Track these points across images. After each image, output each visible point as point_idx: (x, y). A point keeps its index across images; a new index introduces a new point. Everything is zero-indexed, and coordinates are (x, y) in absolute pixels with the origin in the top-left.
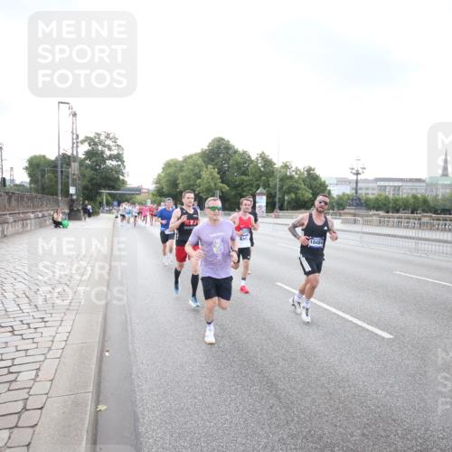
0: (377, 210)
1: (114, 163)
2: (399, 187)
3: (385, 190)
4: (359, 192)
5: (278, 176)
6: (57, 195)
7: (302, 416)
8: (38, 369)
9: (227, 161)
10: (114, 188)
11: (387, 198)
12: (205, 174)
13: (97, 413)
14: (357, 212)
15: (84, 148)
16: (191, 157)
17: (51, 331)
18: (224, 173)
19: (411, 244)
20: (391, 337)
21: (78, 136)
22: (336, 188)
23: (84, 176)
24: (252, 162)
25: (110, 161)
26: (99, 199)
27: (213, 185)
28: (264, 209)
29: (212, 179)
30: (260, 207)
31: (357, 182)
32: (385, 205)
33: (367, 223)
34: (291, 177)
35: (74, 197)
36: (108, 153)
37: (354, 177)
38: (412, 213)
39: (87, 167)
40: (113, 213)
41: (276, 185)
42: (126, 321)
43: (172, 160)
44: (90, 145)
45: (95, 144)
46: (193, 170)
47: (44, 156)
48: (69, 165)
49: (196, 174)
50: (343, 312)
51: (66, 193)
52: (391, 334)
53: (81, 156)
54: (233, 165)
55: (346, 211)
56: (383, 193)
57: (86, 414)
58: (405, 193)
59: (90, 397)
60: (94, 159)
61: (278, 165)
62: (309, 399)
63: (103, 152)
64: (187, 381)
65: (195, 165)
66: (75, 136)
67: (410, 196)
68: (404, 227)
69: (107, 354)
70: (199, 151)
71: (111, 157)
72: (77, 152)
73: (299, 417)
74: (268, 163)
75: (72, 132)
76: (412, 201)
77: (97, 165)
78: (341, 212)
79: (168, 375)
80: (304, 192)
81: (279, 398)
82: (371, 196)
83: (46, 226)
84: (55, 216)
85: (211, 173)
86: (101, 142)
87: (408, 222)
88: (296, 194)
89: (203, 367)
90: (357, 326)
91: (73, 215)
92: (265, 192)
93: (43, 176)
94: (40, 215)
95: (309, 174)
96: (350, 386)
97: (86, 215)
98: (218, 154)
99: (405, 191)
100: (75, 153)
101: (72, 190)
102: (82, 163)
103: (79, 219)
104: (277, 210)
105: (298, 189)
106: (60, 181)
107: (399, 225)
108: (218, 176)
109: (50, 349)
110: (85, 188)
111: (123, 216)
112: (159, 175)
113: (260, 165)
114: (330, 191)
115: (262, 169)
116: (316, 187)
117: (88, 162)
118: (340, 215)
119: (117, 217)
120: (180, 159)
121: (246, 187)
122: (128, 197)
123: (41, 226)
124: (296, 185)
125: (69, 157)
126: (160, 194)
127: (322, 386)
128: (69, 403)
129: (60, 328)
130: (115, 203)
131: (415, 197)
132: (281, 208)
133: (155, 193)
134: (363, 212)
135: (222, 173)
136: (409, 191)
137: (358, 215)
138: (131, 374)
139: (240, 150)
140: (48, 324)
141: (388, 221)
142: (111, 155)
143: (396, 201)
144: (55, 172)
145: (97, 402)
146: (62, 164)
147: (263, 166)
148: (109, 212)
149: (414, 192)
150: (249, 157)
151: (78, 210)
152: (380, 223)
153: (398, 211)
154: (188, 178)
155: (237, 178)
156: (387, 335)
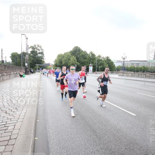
0: (131, 71)
1: (41, 55)
2: (139, 63)
3: (134, 64)
4: (125, 65)
5: (97, 59)
6: (21, 66)
7: (105, 142)
8: (15, 125)
9: (79, 54)
10: (40, 64)
11: (134, 67)
12: (71, 59)
13: (35, 140)
14: (124, 72)
15: (30, 50)
16: (67, 53)
17: (19, 113)
18: (78, 58)
19: (143, 83)
20: (135, 115)
21: (28, 46)
22: (116, 64)
23: (30, 59)
24: (88, 55)
25: (39, 55)
26: (35, 67)
27: (74, 62)
28: (92, 71)
29: (74, 60)
30: (90, 70)
31: (124, 62)
32: (133, 69)
33: (127, 76)
34: (101, 60)
35: (27, 67)
36: (38, 52)
37: (123, 60)
38: (143, 72)
39: (31, 56)
40: (40, 72)
41: (96, 63)
42: (45, 109)
43: (60, 54)
44: (32, 49)
45: (34, 49)
46: (67, 58)
47: (17, 53)
48: (25, 56)
49: (68, 59)
50: (119, 106)
51: (24, 65)
52: (135, 114)
53: (29, 53)
54: (81, 56)
55: (120, 72)
56: (133, 65)
57: (31, 141)
58: (140, 66)
59: (32, 135)
60: (33, 54)
61: (97, 56)
62: (107, 136)
63: (37, 51)
64: (65, 130)
65: (68, 56)
66: (27, 46)
67: (142, 67)
68: (140, 77)
69: (38, 120)
70: (70, 51)
71: (39, 53)
72: (28, 52)
73: (103, 142)
74: (93, 55)
75: (26, 45)
76: (143, 68)
77: (35, 56)
78: (119, 72)
79: (59, 127)
80: (106, 65)
81: (97, 136)
82: (129, 67)
83: (17, 77)
84: (20, 73)
85: (74, 59)
86: (36, 48)
87: (141, 76)
88: (103, 66)
89: (71, 125)
90: (124, 111)
91: (26, 73)
92: (92, 65)
93: (16, 60)
94: (15, 73)
95: (107, 59)
96: (121, 132)
97: (31, 73)
98: (76, 52)
99: (140, 65)
100: (27, 52)
101: (26, 64)
102: (29, 55)
103: (29, 74)
104: (96, 71)
105: (103, 64)
106: (22, 61)
107: (138, 77)
108: (76, 60)
109: (19, 118)
110: (31, 64)
111: (44, 73)
112: (56, 59)
113: (90, 56)
114: (114, 65)
115: (91, 57)
116: (110, 63)
117: (31, 55)
118: (118, 73)
119: (41, 74)
120: (63, 54)
121: (85, 63)
122: (45, 67)
123: (16, 77)
124: (103, 63)
125: (25, 53)
126: (56, 66)
127: (112, 132)
128: (25, 137)
129: (22, 111)
130: (41, 69)
131: (144, 67)
132: (98, 71)
133: (54, 65)
134: (126, 72)
135: (77, 58)
136: (142, 65)
137: (124, 73)
138: (46, 127)
139: (84, 51)
140: (18, 110)
141: (135, 75)
142: (39, 52)
143: (137, 68)
144: (20, 58)
145: (35, 137)
146: (23, 55)
147: (92, 56)
148: (39, 72)
149: (144, 65)
150: (87, 53)
151: (28, 71)
152: (132, 76)
153: (138, 72)
154: (66, 60)
155: (83, 60)
156: (134, 115)
